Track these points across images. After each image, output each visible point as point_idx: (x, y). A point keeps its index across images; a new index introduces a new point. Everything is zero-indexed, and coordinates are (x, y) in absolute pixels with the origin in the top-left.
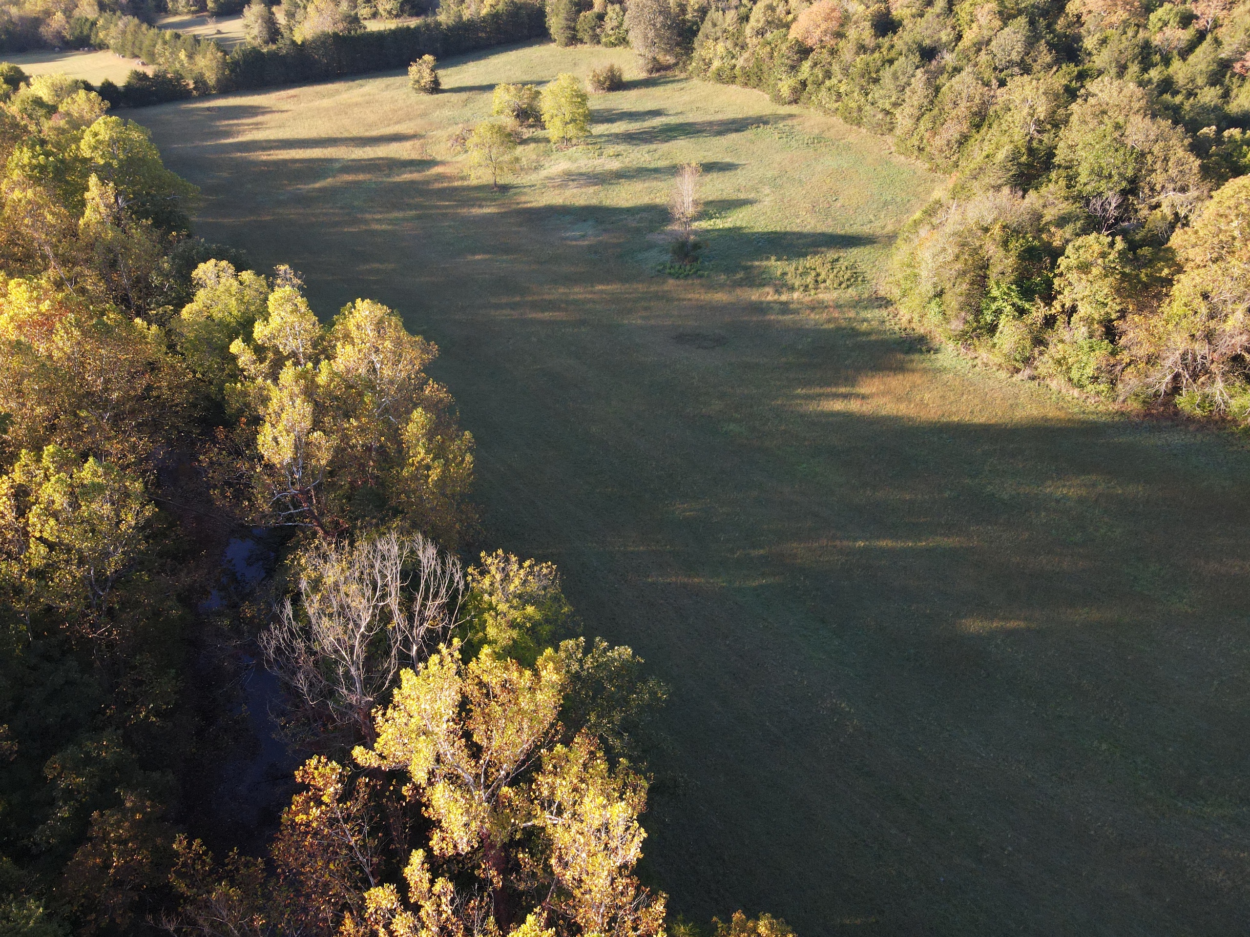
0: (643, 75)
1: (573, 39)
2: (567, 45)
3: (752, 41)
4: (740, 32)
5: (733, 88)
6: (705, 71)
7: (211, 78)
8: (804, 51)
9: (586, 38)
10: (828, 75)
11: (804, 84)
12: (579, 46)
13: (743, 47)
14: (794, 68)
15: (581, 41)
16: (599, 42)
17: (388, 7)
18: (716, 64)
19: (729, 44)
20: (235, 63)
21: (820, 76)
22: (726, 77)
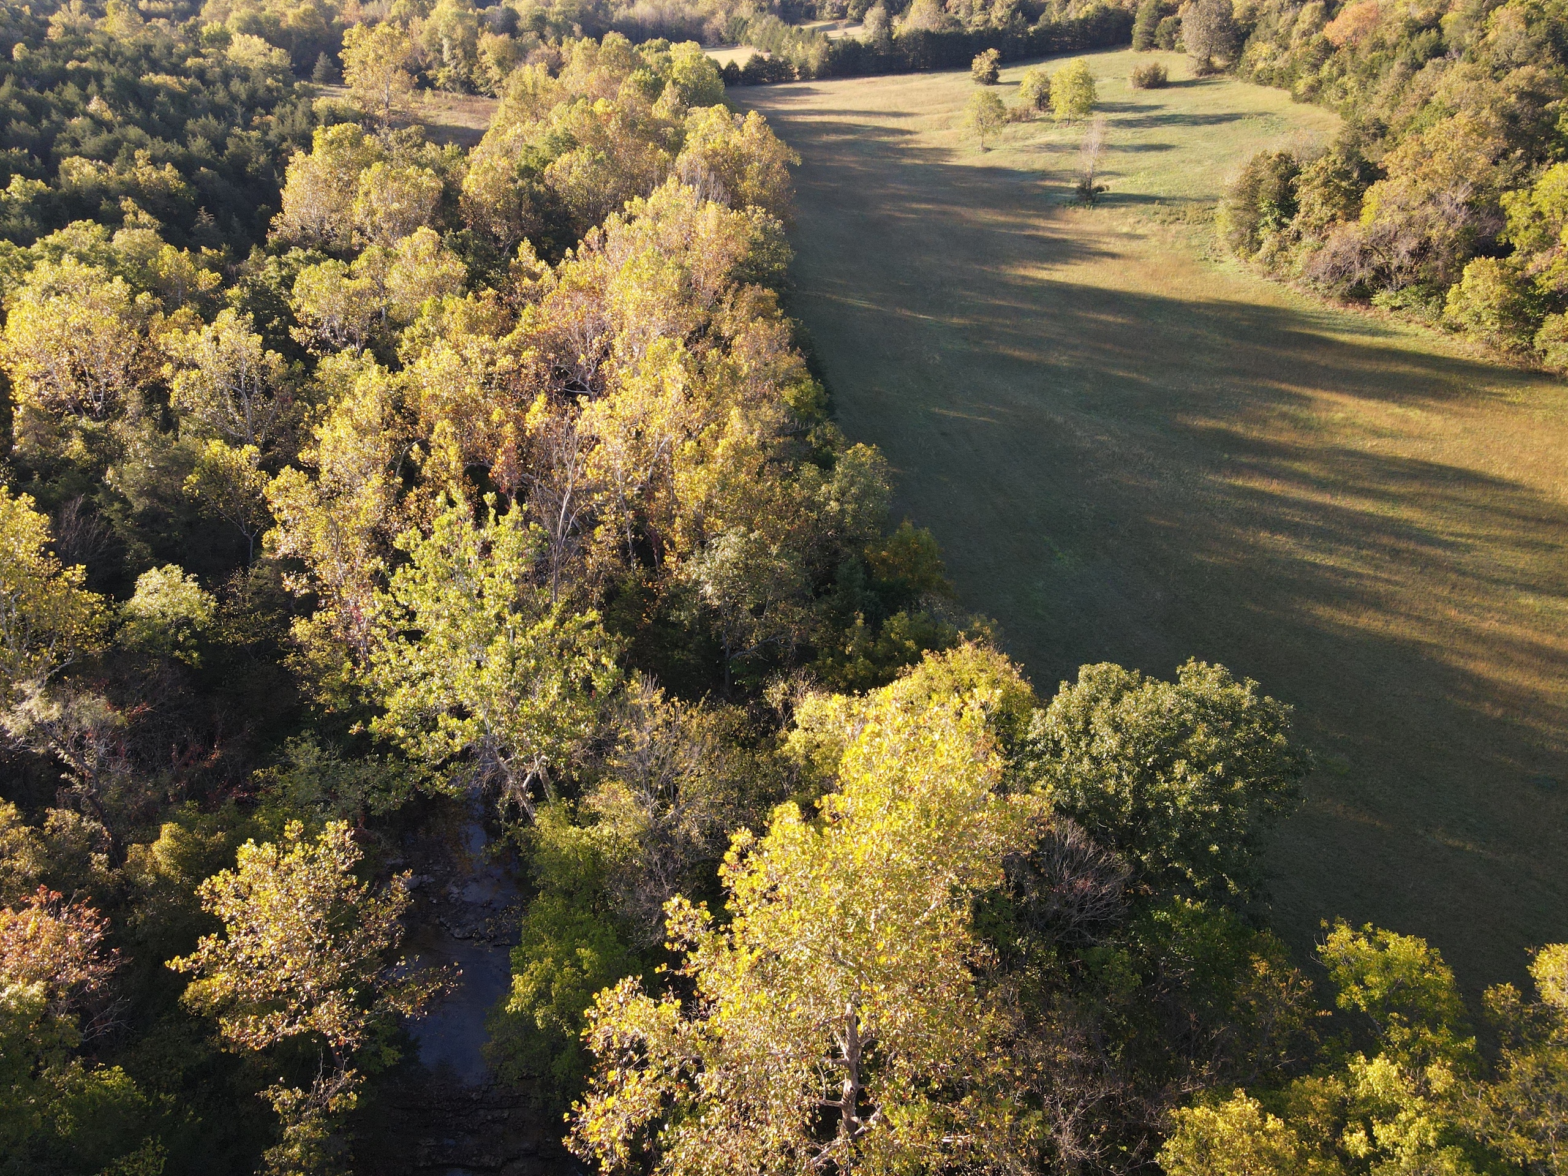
0: (1193, 76)
1: (1150, 44)
2: (1142, 50)
3: (1295, 41)
4: (1289, 34)
5: (1269, 89)
6: (1250, 73)
7: (814, 64)
8: (1328, 49)
9: (1162, 43)
10: (1342, 72)
11: (1320, 82)
12: (1154, 51)
13: (1286, 49)
14: (1316, 67)
15: (1157, 46)
16: (1172, 48)
17: (999, 15)
18: (1260, 65)
19: (1274, 46)
20: (836, 52)
21: (1335, 74)
22: (1263, 80)
